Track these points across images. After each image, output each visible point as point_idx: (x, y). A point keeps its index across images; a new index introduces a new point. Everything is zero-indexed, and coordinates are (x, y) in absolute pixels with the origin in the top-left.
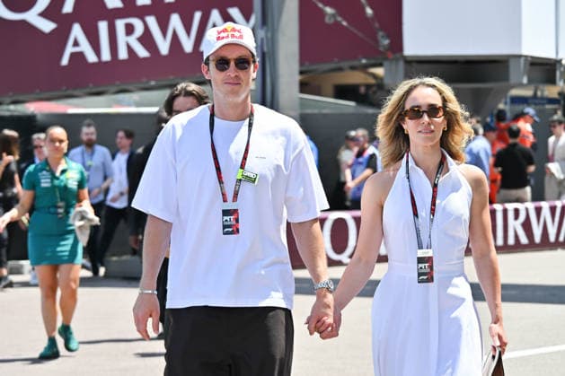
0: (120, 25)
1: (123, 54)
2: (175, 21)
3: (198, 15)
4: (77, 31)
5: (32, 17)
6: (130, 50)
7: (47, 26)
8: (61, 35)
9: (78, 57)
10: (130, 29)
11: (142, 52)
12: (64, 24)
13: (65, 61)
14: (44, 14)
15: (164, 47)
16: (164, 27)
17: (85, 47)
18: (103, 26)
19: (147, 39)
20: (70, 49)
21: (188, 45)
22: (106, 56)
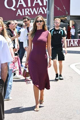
3: (38, 8)
7: (14, 10)
13: (17, 15)
15: (32, 13)
18: (23, 10)
20: (18, 13)
22: (23, 15)
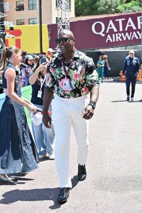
0: (117, 35)
1: (117, 40)
2: (127, 34)
4: (109, 36)
5: (101, 33)
6: (119, 40)
8: (106, 37)
9: (109, 41)
10: (118, 36)
11: (121, 40)
12: (107, 35)
14: (103, 33)
16: (125, 35)
17: (110, 39)
19: (122, 37)
21: (129, 38)
